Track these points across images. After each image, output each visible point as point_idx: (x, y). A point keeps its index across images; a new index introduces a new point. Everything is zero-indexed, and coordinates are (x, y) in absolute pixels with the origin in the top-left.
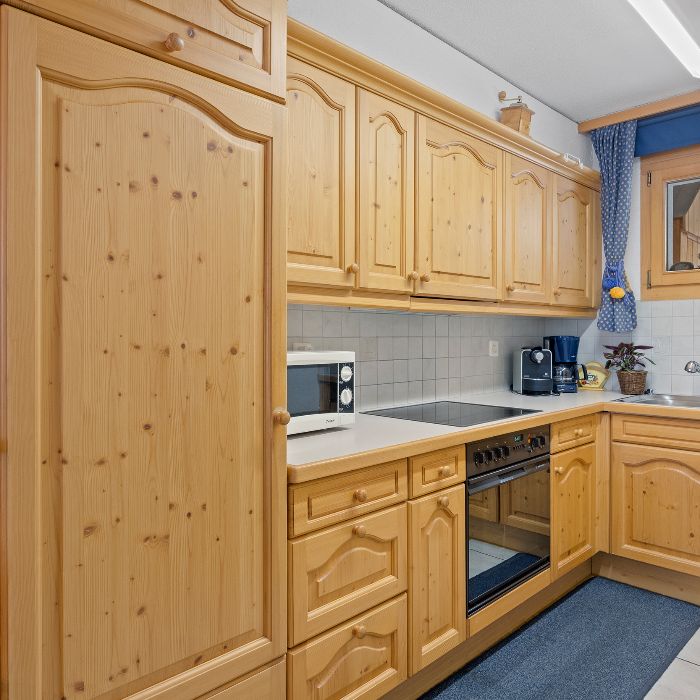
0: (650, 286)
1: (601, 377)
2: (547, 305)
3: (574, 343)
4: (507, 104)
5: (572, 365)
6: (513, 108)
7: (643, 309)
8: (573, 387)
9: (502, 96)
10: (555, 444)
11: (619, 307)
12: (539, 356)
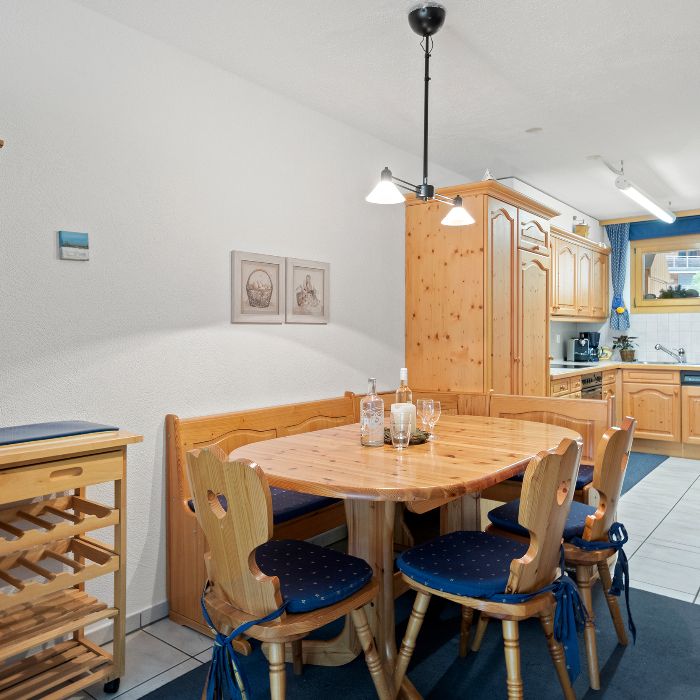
0: (635, 306)
1: (610, 354)
2: (590, 317)
3: (598, 336)
4: (577, 223)
5: (595, 347)
6: (580, 225)
7: (633, 318)
8: (596, 359)
9: (574, 218)
10: (605, 381)
11: (621, 318)
12: (583, 342)
